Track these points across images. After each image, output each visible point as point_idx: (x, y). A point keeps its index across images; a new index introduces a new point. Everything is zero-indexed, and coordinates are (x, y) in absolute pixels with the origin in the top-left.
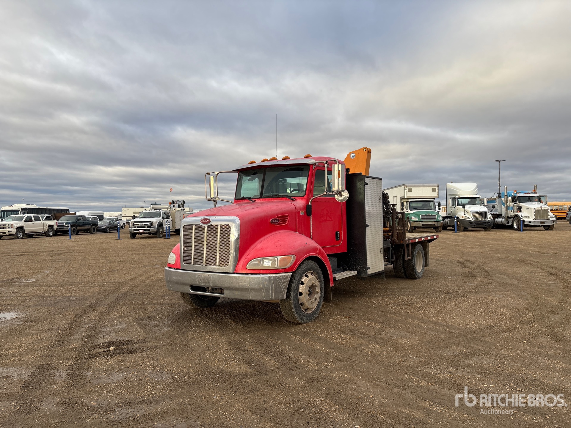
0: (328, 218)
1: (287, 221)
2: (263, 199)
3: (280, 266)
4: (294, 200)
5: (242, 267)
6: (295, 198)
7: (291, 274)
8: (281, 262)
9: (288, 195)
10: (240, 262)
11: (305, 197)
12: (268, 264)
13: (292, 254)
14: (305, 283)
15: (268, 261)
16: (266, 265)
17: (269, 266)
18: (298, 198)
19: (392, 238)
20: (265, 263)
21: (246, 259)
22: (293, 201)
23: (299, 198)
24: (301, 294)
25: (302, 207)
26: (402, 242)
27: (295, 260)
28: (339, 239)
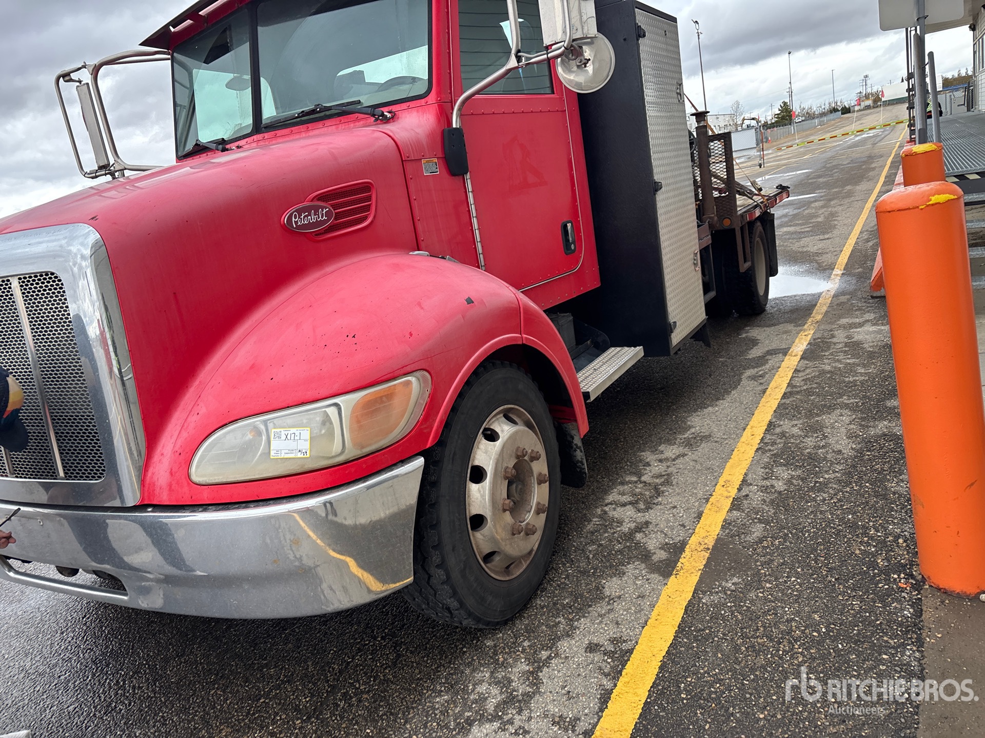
0: (531, 179)
1: (368, 208)
2: (266, 135)
3: (357, 444)
4: (389, 115)
5: (167, 475)
6: (390, 108)
7: (420, 461)
8: (358, 422)
9: (359, 102)
10: (159, 449)
11: (432, 98)
12: (291, 445)
13: (408, 369)
14: (489, 470)
15: (293, 430)
16: (283, 456)
17: (300, 455)
18: (404, 106)
19: (704, 215)
20: (274, 444)
21: (185, 434)
22: (387, 121)
23: (409, 108)
24: (478, 521)
25: (424, 140)
26: (727, 223)
27: (427, 393)
28: (573, 247)
